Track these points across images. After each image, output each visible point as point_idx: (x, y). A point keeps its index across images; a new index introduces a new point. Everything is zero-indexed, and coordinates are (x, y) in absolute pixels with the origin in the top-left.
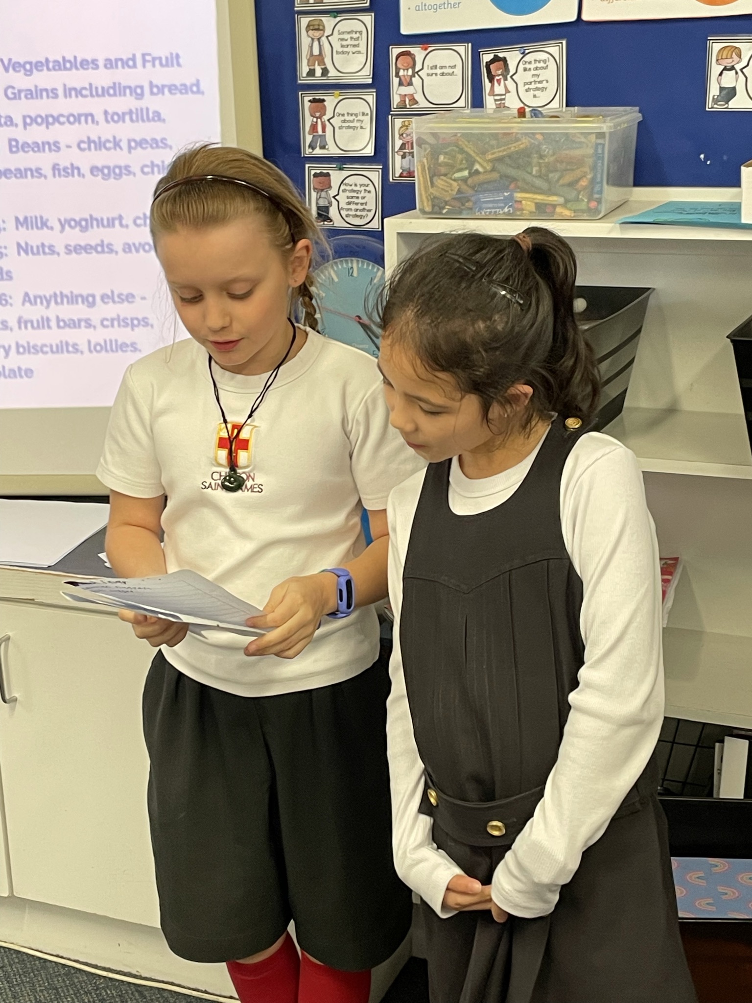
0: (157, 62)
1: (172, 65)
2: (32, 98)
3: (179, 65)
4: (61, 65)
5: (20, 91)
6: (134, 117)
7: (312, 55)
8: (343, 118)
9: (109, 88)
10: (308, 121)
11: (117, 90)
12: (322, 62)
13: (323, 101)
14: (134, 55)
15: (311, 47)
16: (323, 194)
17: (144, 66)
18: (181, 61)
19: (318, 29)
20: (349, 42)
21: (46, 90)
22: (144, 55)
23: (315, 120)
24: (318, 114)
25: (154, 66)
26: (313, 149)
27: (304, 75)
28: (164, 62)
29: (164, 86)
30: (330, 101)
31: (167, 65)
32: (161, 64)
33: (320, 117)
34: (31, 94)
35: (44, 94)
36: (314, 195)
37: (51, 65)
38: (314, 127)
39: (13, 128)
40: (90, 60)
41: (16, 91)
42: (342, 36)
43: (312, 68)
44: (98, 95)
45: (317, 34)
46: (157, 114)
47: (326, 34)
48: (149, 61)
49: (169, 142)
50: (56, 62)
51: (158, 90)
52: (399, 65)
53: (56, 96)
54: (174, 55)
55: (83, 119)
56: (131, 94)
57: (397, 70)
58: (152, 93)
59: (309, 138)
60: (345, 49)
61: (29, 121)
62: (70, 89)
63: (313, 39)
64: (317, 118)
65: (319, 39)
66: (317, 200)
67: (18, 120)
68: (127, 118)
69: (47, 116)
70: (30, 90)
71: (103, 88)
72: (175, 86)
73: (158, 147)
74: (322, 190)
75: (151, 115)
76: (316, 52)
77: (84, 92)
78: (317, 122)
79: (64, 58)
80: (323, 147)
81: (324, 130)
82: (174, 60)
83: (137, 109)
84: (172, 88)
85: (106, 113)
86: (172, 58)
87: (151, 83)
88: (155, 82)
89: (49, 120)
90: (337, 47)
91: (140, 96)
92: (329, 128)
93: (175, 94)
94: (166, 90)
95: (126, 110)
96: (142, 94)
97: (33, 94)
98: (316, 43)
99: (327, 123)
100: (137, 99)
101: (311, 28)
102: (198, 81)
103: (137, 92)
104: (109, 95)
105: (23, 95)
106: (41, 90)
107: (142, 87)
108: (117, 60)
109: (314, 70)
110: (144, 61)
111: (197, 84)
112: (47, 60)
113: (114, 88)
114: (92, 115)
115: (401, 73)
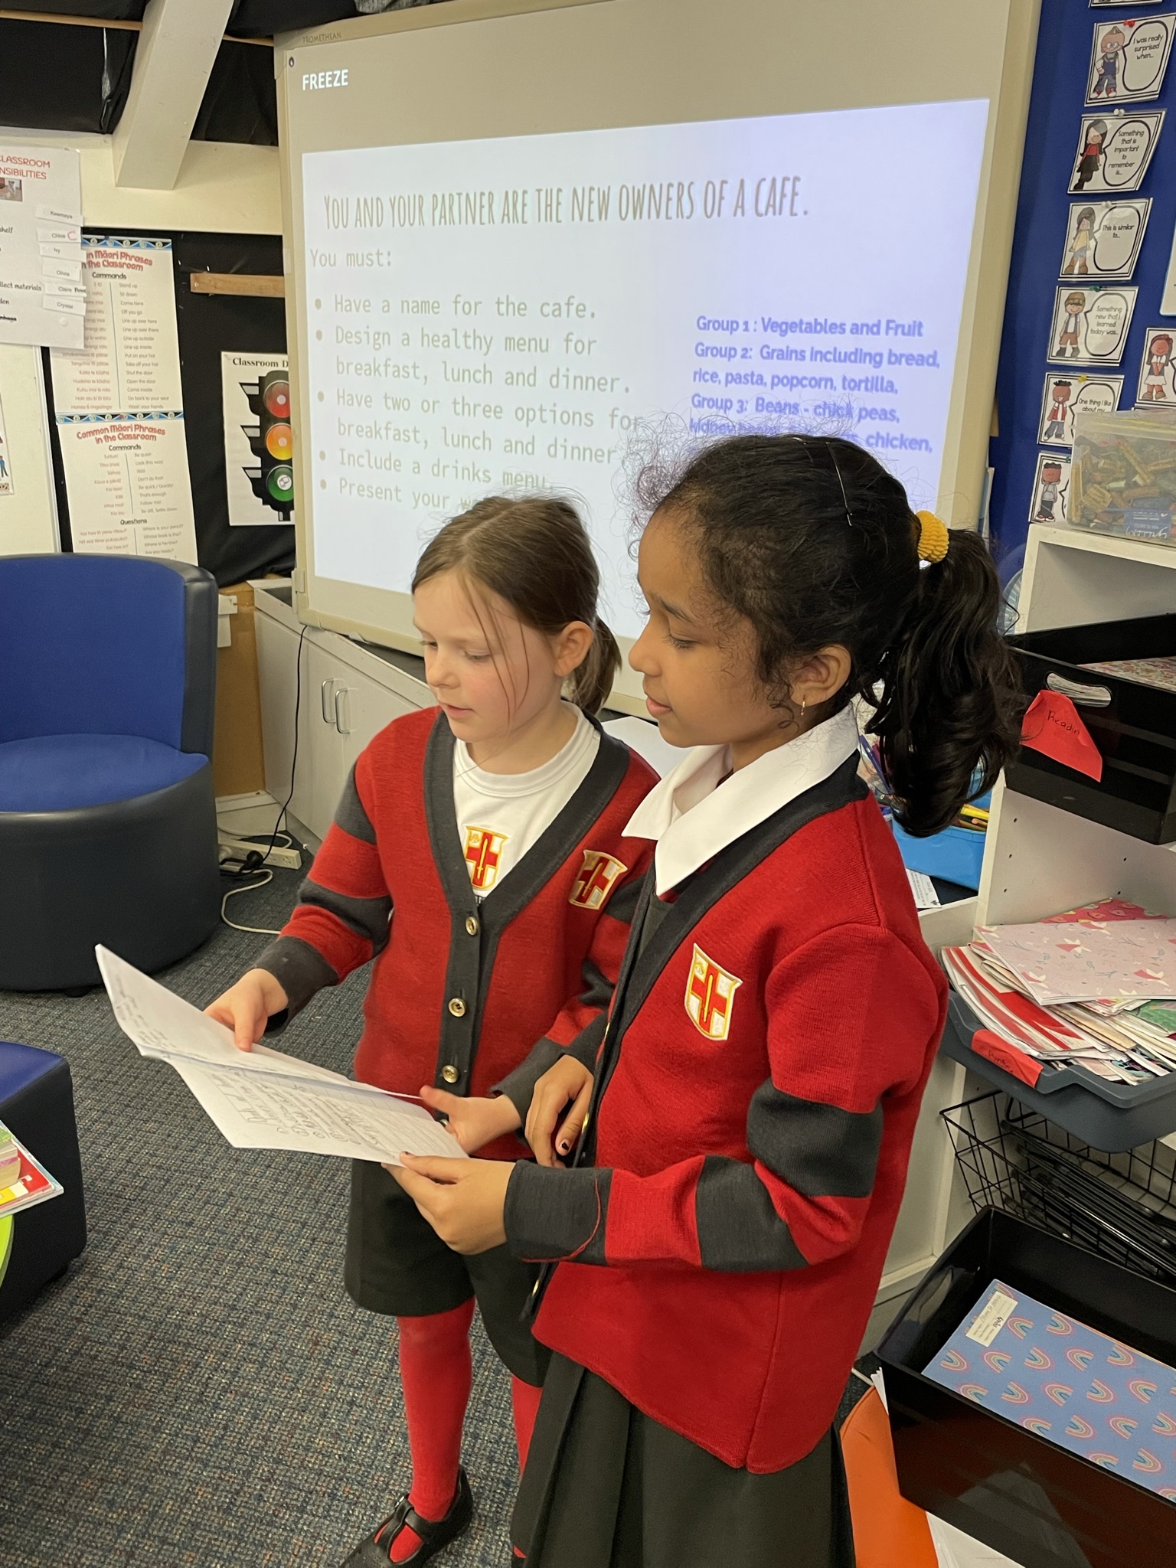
0: (900, 331)
1: (914, 334)
2: (783, 358)
3: (920, 334)
4: (813, 328)
5: (773, 351)
6: (869, 385)
7: (1066, 332)
8: (1084, 406)
9: (852, 353)
10: (1050, 404)
11: (858, 356)
12: (1075, 342)
13: (1070, 384)
14: (879, 321)
15: (1067, 324)
16: (1051, 488)
17: (887, 333)
18: (923, 331)
19: (1078, 304)
20: (1106, 320)
21: (796, 351)
22: (888, 322)
23: (1057, 404)
24: (1061, 399)
25: (896, 334)
26: (1049, 437)
27: (1054, 354)
28: (906, 330)
29: (902, 355)
30: (1076, 386)
31: (909, 334)
32: (903, 333)
33: (1062, 403)
34: (783, 355)
35: (794, 355)
36: (1041, 486)
37: (804, 327)
38: (1054, 413)
39: (761, 387)
40: (838, 324)
41: (770, 351)
42: (1100, 313)
43: (1063, 346)
44: (840, 360)
45: (1075, 308)
46: (891, 384)
47: (1085, 310)
48: (892, 328)
49: (897, 414)
50: (809, 324)
51: (895, 359)
52: (1153, 351)
53: (803, 358)
54: (917, 323)
55: (823, 383)
56: (870, 362)
57: (1151, 355)
58: (890, 362)
59: (1047, 424)
60: (1100, 328)
61: (777, 381)
62: (817, 352)
63: (1070, 314)
64: (1059, 403)
65: (1076, 315)
66: (1043, 493)
67: (768, 379)
68: (863, 385)
69: (793, 378)
70: (782, 350)
71: (846, 353)
72: (912, 355)
73: (886, 418)
74: (1050, 483)
75: (885, 384)
76: (1071, 330)
77: (830, 357)
78: (1058, 408)
79: (816, 320)
80: (1058, 436)
81: (1063, 418)
82: (916, 329)
83: (873, 378)
84: (910, 359)
85: (844, 379)
86: (914, 326)
87: (890, 351)
88: (894, 351)
89: (793, 382)
90: (1093, 326)
91: (878, 365)
92: (1069, 415)
93: (911, 364)
94: (903, 360)
95: (863, 377)
96: (880, 363)
97: (785, 355)
98: (1073, 320)
99: (1068, 409)
100: (874, 367)
101: (1071, 301)
102: (935, 352)
103: (876, 360)
104: (851, 361)
105: (775, 354)
106: (792, 351)
107: (881, 355)
108: (863, 325)
109: (1065, 349)
110: (888, 328)
111: (934, 356)
112: (801, 322)
113: (855, 353)
114: (831, 380)
115: (1154, 359)
